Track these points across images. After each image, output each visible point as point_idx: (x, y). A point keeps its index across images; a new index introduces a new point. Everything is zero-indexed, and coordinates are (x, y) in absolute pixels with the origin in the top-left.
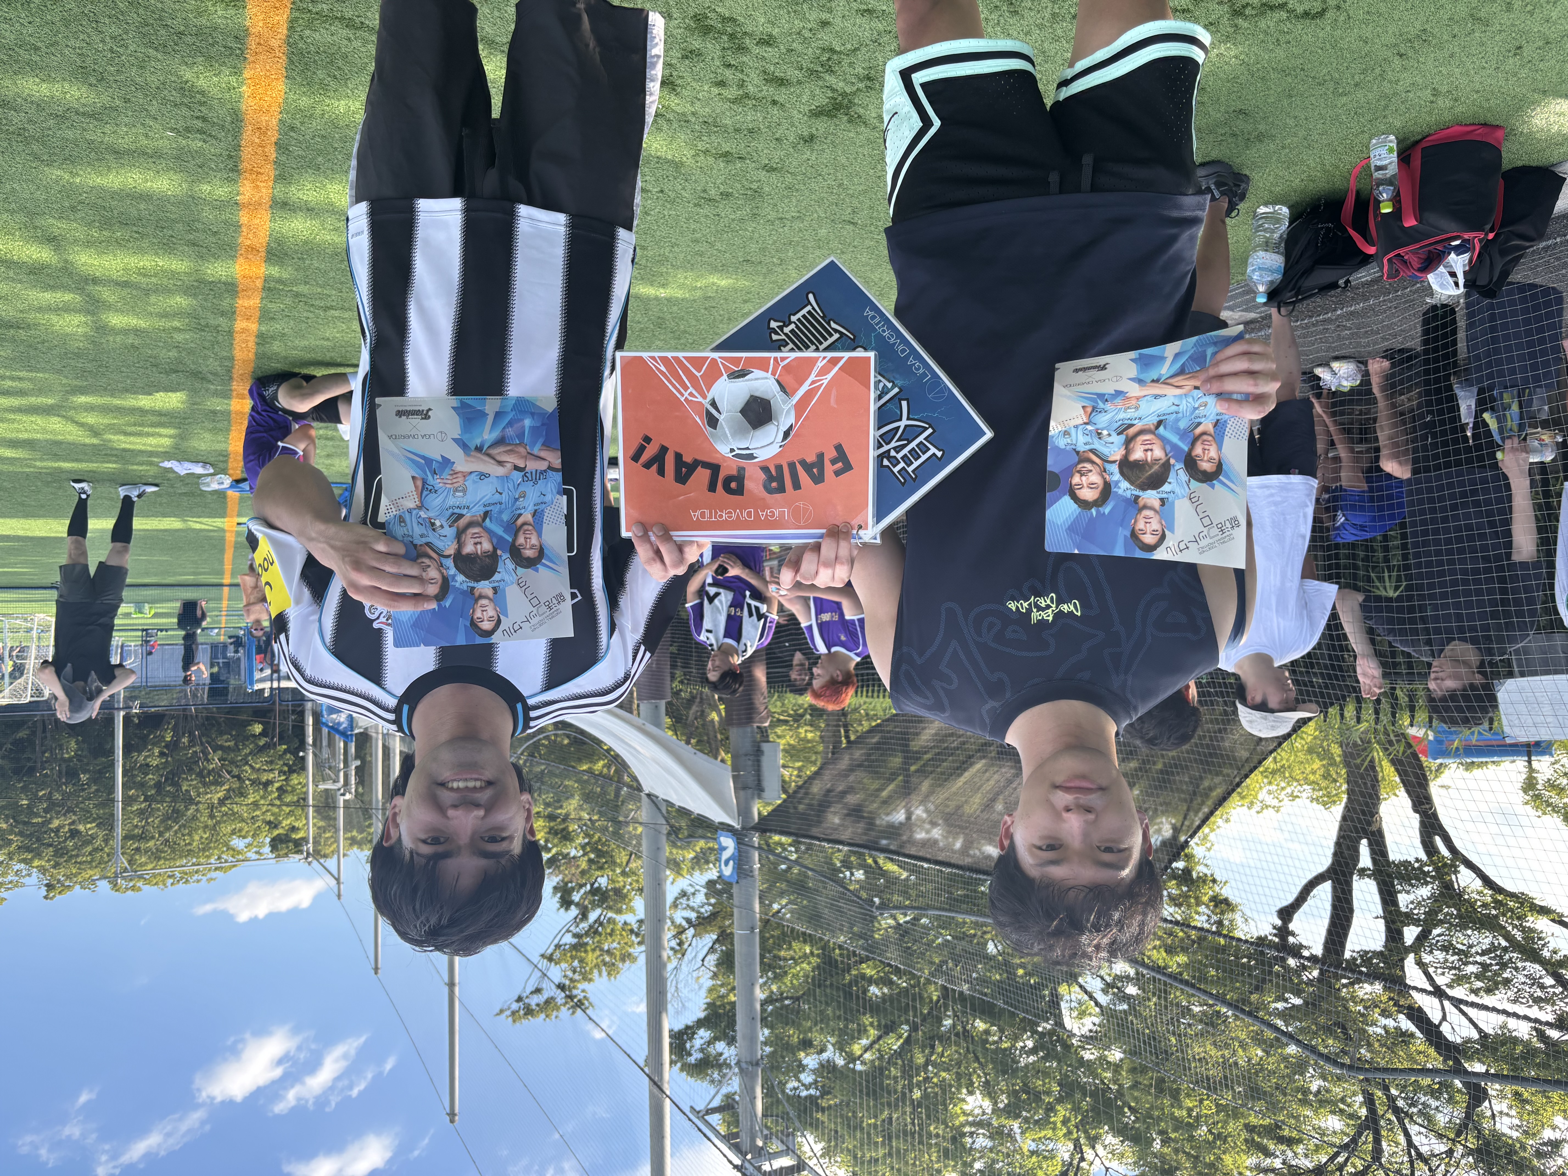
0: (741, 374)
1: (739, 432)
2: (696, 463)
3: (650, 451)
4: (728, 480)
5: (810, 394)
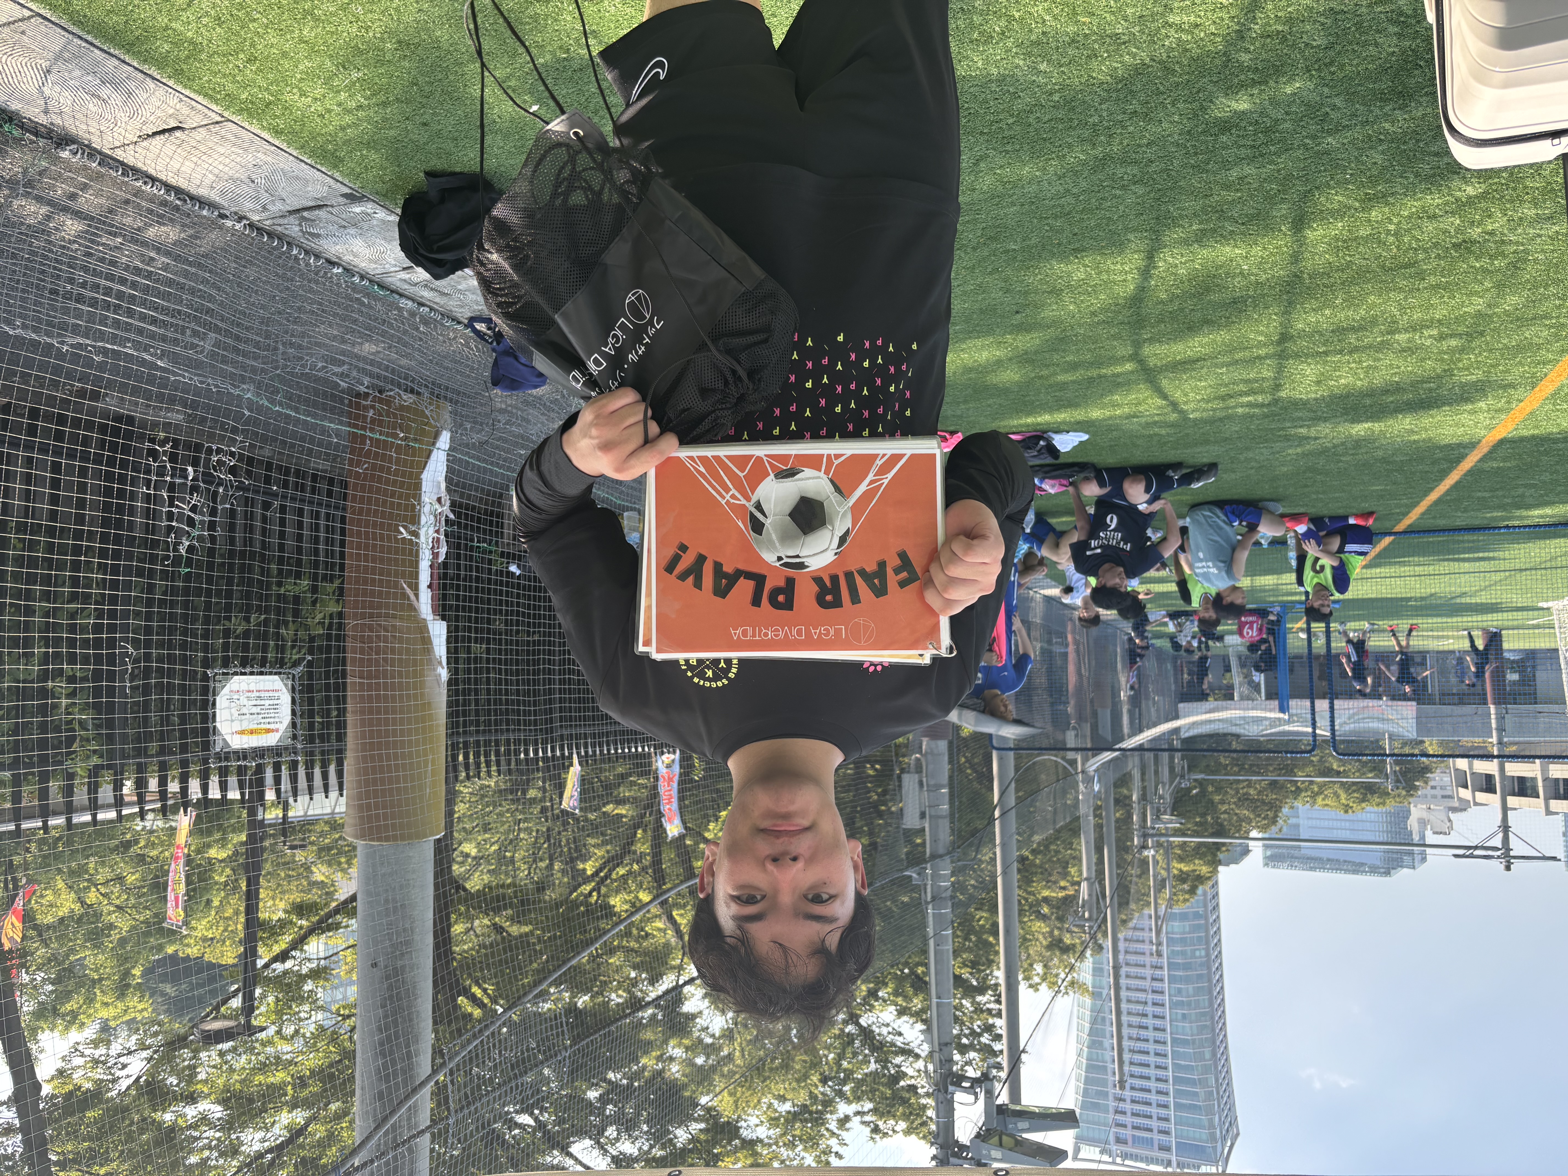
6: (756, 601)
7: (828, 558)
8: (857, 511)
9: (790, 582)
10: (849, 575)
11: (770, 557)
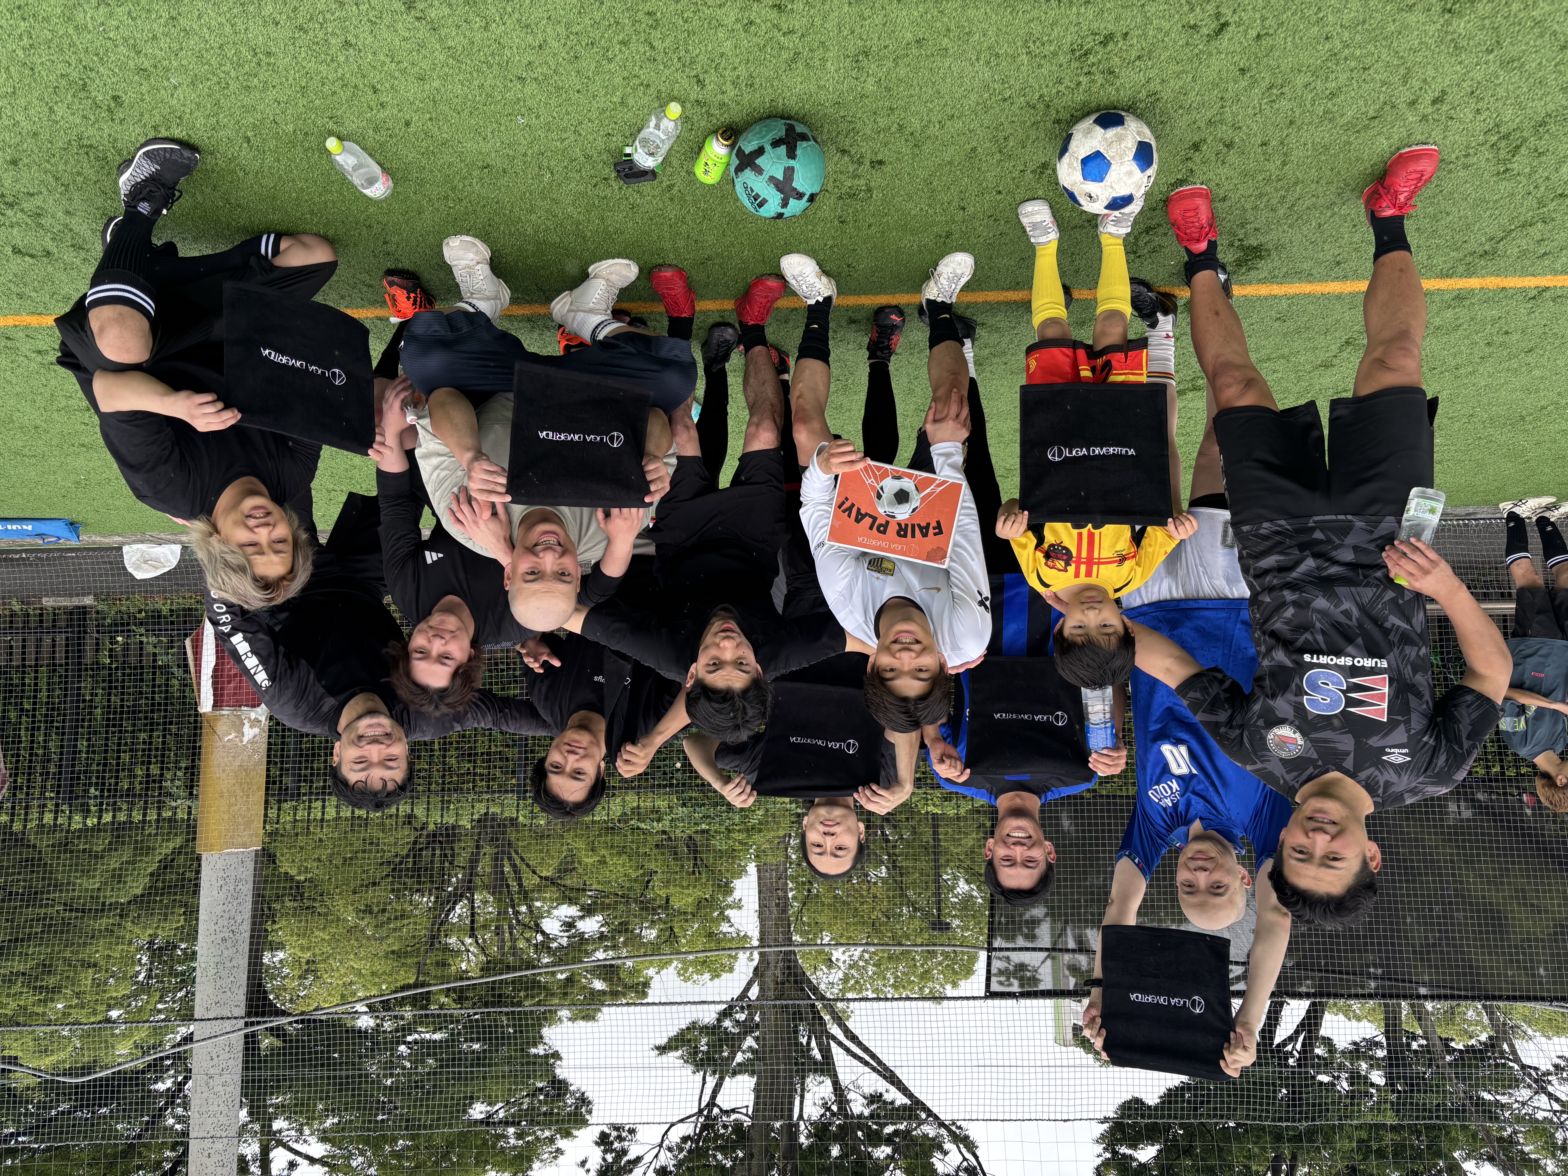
0: (899, 478)
1: (890, 504)
2: (867, 514)
3: (847, 505)
4: (880, 525)
5: (929, 495)
6: (871, 528)
7: (907, 516)
8: (923, 499)
9: (887, 522)
10: (913, 526)
11: (881, 511)
